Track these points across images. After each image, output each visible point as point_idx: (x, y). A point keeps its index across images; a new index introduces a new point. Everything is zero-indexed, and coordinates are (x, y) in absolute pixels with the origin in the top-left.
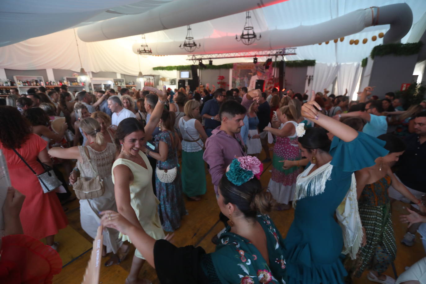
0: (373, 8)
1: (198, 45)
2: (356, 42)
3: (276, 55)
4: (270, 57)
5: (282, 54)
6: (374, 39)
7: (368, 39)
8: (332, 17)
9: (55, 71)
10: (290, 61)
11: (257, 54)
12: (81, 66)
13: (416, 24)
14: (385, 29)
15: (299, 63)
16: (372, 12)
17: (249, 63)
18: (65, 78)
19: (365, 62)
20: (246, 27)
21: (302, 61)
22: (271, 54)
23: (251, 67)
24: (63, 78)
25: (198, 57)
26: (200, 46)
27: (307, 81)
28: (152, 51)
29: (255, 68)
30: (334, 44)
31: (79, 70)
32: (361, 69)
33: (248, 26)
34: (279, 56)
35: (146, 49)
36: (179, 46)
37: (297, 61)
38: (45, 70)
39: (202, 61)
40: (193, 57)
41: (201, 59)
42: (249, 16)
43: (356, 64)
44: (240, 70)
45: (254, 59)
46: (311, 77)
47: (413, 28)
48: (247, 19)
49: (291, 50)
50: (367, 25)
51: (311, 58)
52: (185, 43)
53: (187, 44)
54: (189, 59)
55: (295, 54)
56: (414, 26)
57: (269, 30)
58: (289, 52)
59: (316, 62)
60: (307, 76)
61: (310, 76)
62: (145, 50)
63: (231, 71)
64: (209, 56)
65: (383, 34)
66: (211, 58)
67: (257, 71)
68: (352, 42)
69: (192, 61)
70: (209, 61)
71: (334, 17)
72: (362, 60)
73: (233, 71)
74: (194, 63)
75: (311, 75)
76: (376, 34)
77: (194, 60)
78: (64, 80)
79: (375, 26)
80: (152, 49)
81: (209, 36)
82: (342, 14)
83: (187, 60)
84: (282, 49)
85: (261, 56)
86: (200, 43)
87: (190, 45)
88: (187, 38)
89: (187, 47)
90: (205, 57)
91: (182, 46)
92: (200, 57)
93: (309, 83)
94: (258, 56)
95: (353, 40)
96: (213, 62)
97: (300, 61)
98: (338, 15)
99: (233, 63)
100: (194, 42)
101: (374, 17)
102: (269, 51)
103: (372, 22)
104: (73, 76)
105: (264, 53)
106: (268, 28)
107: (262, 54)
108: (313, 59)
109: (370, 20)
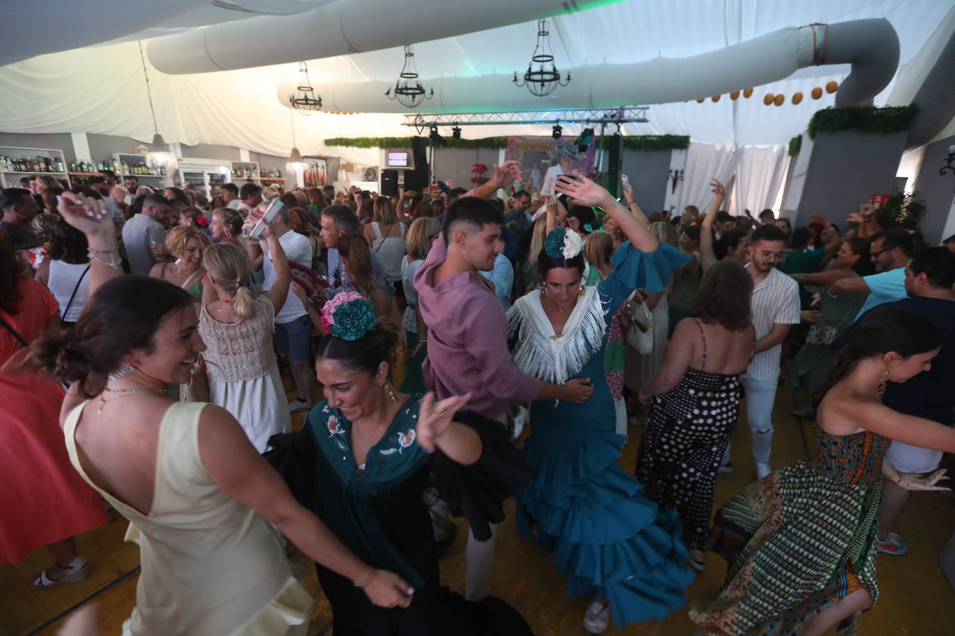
0: (816, 27)
1: (428, 92)
2: (778, 101)
3: (604, 122)
4: (590, 126)
5: (616, 119)
6: (817, 94)
7: (804, 93)
8: (727, 43)
9: (93, 139)
10: (634, 136)
11: (561, 117)
12: (156, 130)
13: (905, 66)
14: (840, 73)
15: (653, 141)
16: (815, 34)
17: (543, 137)
18: (117, 156)
19: (796, 146)
20: (536, 55)
21: (660, 137)
22: (593, 118)
23: (548, 146)
24: (111, 156)
25: (428, 119)
26: (432, 93)
27: (670, 183)
28: (322, 102)
29: (556, 149)
30: (731, 101)
31: (150, 140)
32: (787, 160)
33: (542, 54)
34: (609, 124)
35: (310, 96)
36: (386, 92)
37: (650, 136)
38: (69, 135)
39: (436, 129)
40: (418, 119)
41: (435, 125)
42: (543, 32)
43: (776, 148)
44: (522, 152)
45: (554, 127)
46: (679, 174)
47: (899, 74)
48: (541, 37)
49: (636, 111)
50: (803, 64)
51: (681, 132)
52: (398, 85)
53: (402, 89)
54: (407, 122)
55: (644, 121)
56: (902, 69)
57: (589, 63)
58: (632, 115)
59: (691, 140)
60: (671, 172)
61: (677, 172)
62: (306, 99)
63: (502, 153)
64: (454, 119)
65: (835, 83)
66: (457, 124)
67: (560, 155)
68: (769, 100)
69: (414, 128)
70: (454, 129)
71: (732, 42)
72: (789, 140)
73: (506, 153)
74: (420, 133)
75: (680, 170)
76: (822, 83)
77: (420, 125)
78: (114, 160)
79: (820, 66)
80: (322, 98)
81: (455, 72)
82: (749, 35)
83: (402, 124)
84: (616, 110)
85: (570, 121)
86: (432, 89)
87: (410, 91)
88: (402, 74)
89: (403, 96)
90: (445, 119)
91: (392, 93)
92: (434, 120)
93: (674, 186)
94: (564, 121)
95: (772, 95)
96: (461, 132)
97: (655, 136)
98: (740, 37)
99: (508, 137)
100: (418, 85)
101: (817, 47)
102: (588, 112)
103: (812, 57)
104: (136, 151)
105: (576, 118)
106: (586, 61)
107: (572, 119)
108: (685, 135)
109: (810, 51)
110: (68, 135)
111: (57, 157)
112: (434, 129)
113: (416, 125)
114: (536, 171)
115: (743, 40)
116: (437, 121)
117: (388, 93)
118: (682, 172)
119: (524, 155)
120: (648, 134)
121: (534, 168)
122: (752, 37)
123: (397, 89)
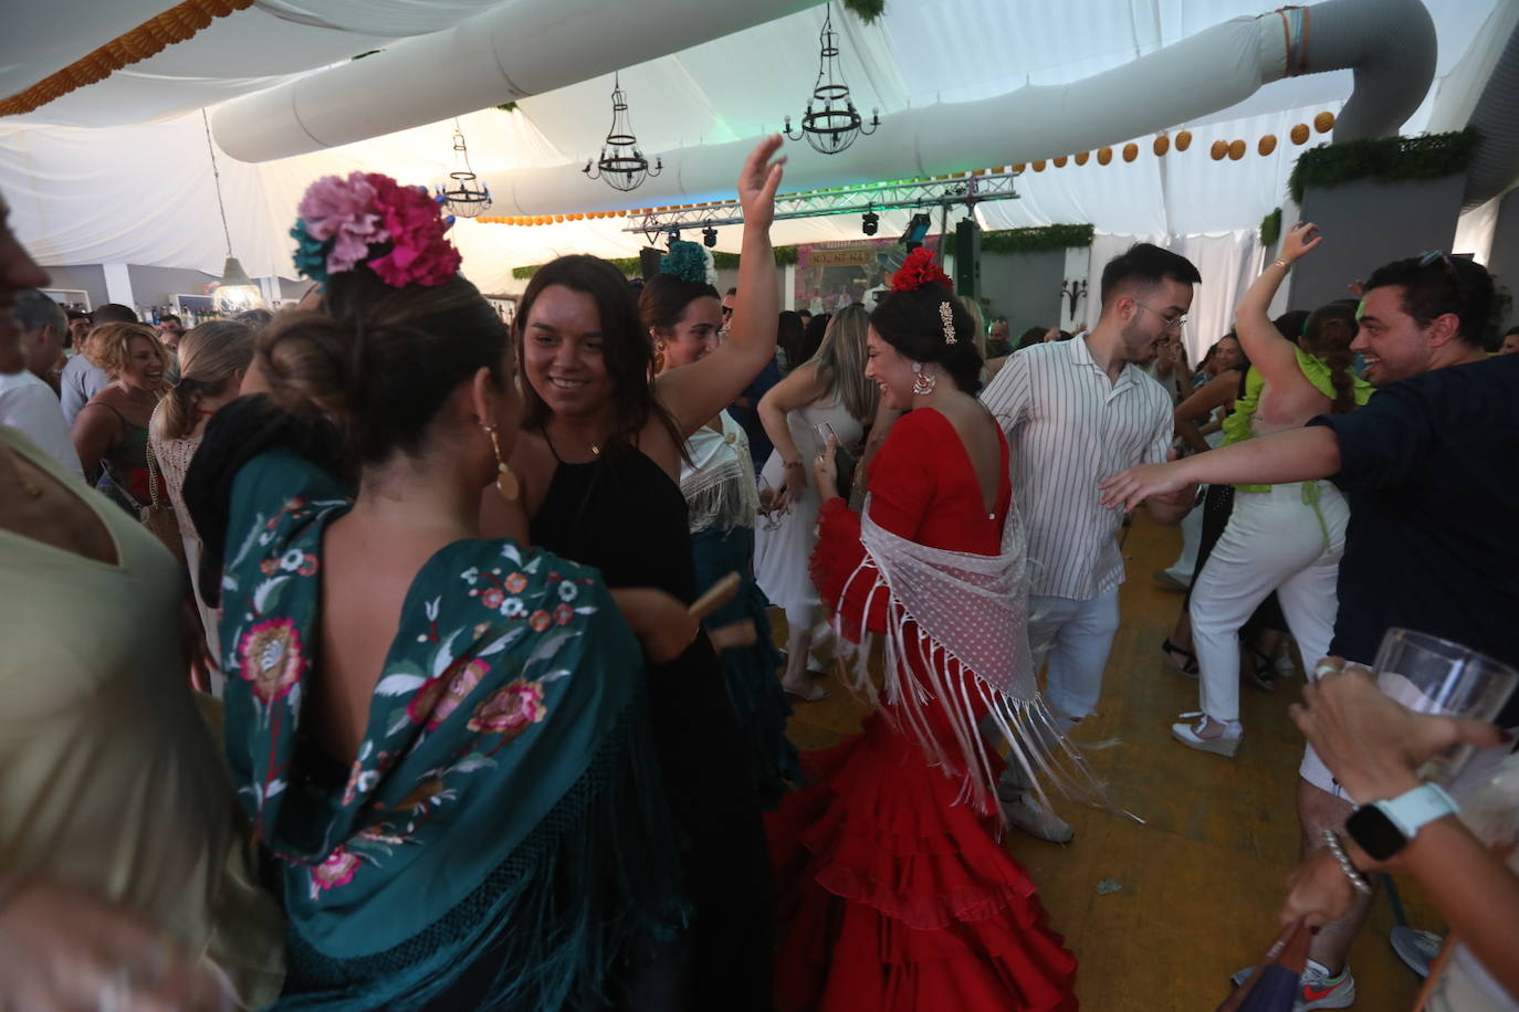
0: (1287, 13)
1: (652, 165)
2: (1236, 151)
3: (946, 204)
4: (923, 211)
5: (964, 195)
6: (1299, 135)
7: (1277, 136)
8: (1138, 52)
9: (134, 270)
10: (1002, 231)
11: (877, 199)
12: (230, 252)
13: (1447, 77)
14: (1333, 91)
15: (1033, 236)
16: (1285, 22)
17: (854, 241)
18: (175, 299)
19: (1272, 228)
20: (819, 86)
21: (1044, 229)
22: (927, 197)
23: (863, 256)
25: (665, 219)
26: (660, 167)
27: (1066, 302)
28: (492, 195)
29: (876, 260)
30: (1156, 159)
31: (220, 273)
32: (1259, 253)
33: (828, 84)
34: (954, 206)
35: (470, 186)
36: (585, 168)
37: (1028, 229)
38: (101, 266)
40: (649, 220)
41: (675, 228)
42: (830, 49)
43: (1239, 236)
44: (822, 270)
45: (864, 217)
46: (1080, 288)
47: (1439, 92)
48: (826, 59)
49: (998, 181)
50: (1268, 76)
51: (1078, 220)
52: (603, 155)
53: (610, 161)
54: (632, 226)
55: (1012, 195)
56: (1441, 84)
57: (913, 106)
58: (992, 189)
59: (1096, 231)
60: (1066, 284)
61: (1076, 284)
62: (463, 190)
63: (790, 273)
64: (706, 215)
65: (1331, 115)
66: (708, 223)
67: (883, 269)
68: (1219, 152)
69: (643, 236)
70: (704, 232)
71: (1147, 51)
72: (1261, 221)
73: (797, 272)
74: (653, 243)
75: (1080, 281)
76: (1308, 117)
77: (652, 230)
78: (171, 305)
79: (1300, 77)
80: (488, 188)
81: (701, 139)
82: (1174, 36)
83: (624, 230)
84: (965, 181)
85: (890, 206)
86: (659, 159)
87: (623, 165)
88: (610, 137)
89: (613, 174)
90: (691, 217)
91: (595, 168)
92: (674, 220)
93: (1073, 308)
94: (881, 205)
95: (1224, 142)
96: (717, 236)
97: (1036, 229)
98: (1159, 40)
99: (798, 245)
100: (636, 154)
101: (1292, 43)
102: (919, 188)
103: (1285, 61)
104: (207, 291)
105: (901, 198)
106: (909, 102)
107: (894, 200)
108: (1085, 223)
109: (1280, 51)
110: (98, 269)
111: (78, 301)
112: (674, 235)
113: (645, 230)
114: (845, 298)
115: (1165, 44)
116: (679, 221)
117: (587, 169)
118: (1084, 284)
119: (825, 272)
120: (1025, 226)
121: (841, 293)
122: (1179, 40)
123: (602, 161)
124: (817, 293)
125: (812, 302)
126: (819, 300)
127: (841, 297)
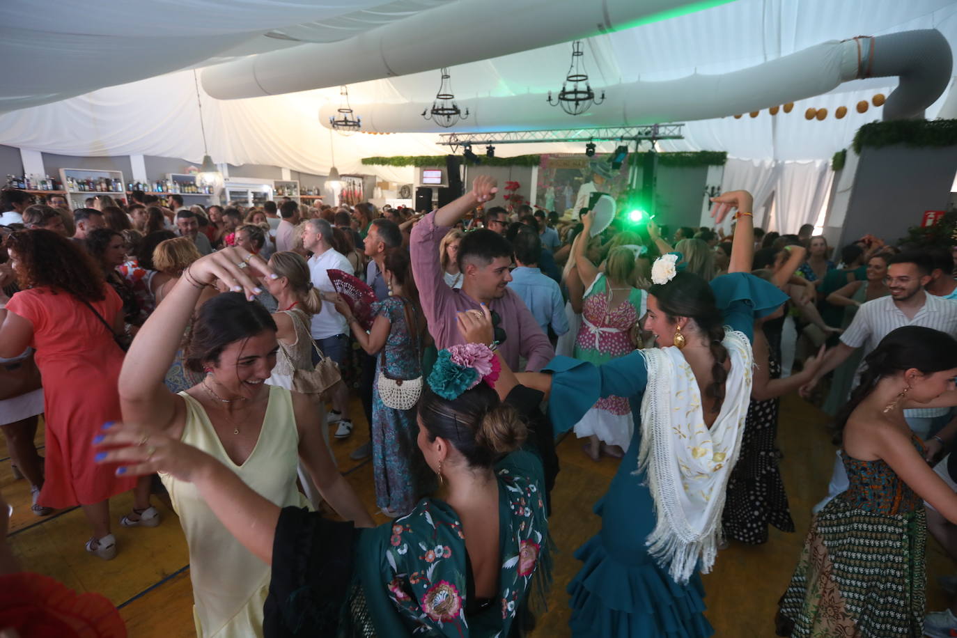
0: (861, 40)
1: (463, 112)
2: (821, 115)
3: (638, 140)
4: (624, 144)
5: (650, 136)
6: (862, 108)
7: (848, 107)
8: (766, 58)
9: (148, 160)
10: (669, 153)
11: (595, 135)
12: (206, 152)
14: (888, 86)
15: (688, 157)
16: (859, 47)
17: (576, 154)
18: (170, 176)
19: (839, 161)
20: (571, 74)
21: (696, 153)
22: (627, 135)
23: (581, 163)
24: (165, 177)
25: (462, 138)
26: (467, 113)
27: (706, 200)
28: (361, 124)
29: (589, 166)
30: (770, 117)
31: (200, 161)
32: (830, 175)
33: (575, 74)
34: (643, 141)
35: (349, 118)
36: (422, 112)
37: (685, 153)
38: (128, 157)
39: (470, 147)
40: (453, 138)
41: (469, 144)
42: (578, 52)
43: (819, 164)
44: (555, 170)
45: (587, 145)
46: (716, 191)
47: (952, 86)
48: (575, 57)
49: (671, 128)
50: (846, 77)
51: (717, 148)
52: (434, 106)
53: (438, 110)
54: (442, 141)
55: (679, 137)
56: (954, 81)
57: (623, 81)
58: (667, 132)
59: (728, 156)
60: (707, 188)
61: (713, 188)
62: (346, 120)
63: (535, 171)
64: (488, 137)
65: (882, 96)
66: (490, 142)
67: (593, 172)
68: (810, 115)
69: (449, 146)
70: (487, 148)
71: (771, 57)
72: (833, 155)
73: (539, 171)
74: (454, 152)
75: (716, 187)
76: (868, 96)
77: (455, 144)
78: (167, 180)
79: (866, 80)
80: (361, 120)
81: (490, 93)
82: (789, 50)
83: (437, 144)
84: (651, 127)
85: (604, 139)
86: (467, 109)
87: (446, 112)
88: (438, 95)
89: (439, 116)
90: (479, 138)
91: (429, 114)
92: (468, 139)
94: (597, 138)
95: (814, 109)
96: (495, 150)
97: (690, 153)
98: (779, 52)
99: (541, 154)
100: (454, 106)
101: (862, 60)
102: (622, 130)
103: (857, 70)
104: (187, 172)
105: (610, 135)
106: (620, 79)
107: (606, 136)
108: (722, 150)
109: (854, 65)
111: (117, 177)
112: (468, 148)
113: (450, 144)
115: (783, 54)
116: (471, 140)
117: (424, 114)
118: (719, 188)
119: (557, 171)
120: (684, 150)
121: (566, 185)
122: (792, 52)
123: (434, 109)
124: (551, 185)
125: (548, 190)
126: (552, 189)
127: (566, 188)
